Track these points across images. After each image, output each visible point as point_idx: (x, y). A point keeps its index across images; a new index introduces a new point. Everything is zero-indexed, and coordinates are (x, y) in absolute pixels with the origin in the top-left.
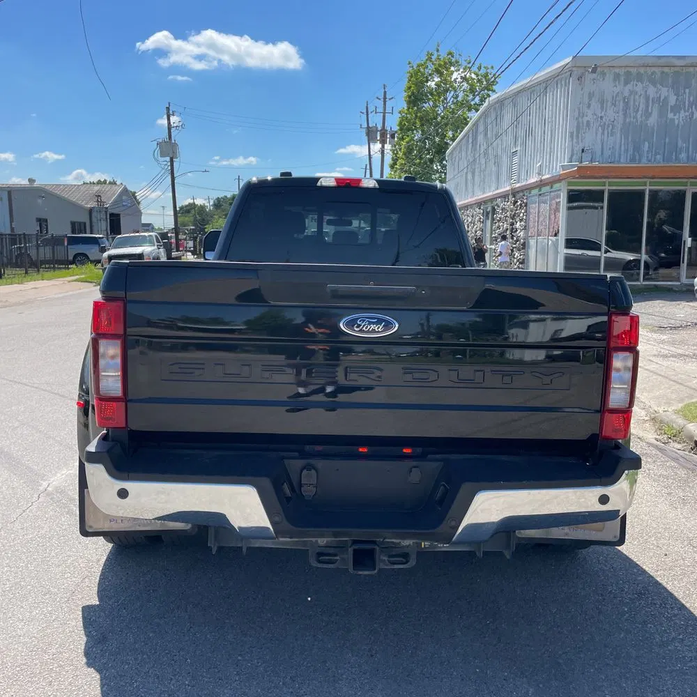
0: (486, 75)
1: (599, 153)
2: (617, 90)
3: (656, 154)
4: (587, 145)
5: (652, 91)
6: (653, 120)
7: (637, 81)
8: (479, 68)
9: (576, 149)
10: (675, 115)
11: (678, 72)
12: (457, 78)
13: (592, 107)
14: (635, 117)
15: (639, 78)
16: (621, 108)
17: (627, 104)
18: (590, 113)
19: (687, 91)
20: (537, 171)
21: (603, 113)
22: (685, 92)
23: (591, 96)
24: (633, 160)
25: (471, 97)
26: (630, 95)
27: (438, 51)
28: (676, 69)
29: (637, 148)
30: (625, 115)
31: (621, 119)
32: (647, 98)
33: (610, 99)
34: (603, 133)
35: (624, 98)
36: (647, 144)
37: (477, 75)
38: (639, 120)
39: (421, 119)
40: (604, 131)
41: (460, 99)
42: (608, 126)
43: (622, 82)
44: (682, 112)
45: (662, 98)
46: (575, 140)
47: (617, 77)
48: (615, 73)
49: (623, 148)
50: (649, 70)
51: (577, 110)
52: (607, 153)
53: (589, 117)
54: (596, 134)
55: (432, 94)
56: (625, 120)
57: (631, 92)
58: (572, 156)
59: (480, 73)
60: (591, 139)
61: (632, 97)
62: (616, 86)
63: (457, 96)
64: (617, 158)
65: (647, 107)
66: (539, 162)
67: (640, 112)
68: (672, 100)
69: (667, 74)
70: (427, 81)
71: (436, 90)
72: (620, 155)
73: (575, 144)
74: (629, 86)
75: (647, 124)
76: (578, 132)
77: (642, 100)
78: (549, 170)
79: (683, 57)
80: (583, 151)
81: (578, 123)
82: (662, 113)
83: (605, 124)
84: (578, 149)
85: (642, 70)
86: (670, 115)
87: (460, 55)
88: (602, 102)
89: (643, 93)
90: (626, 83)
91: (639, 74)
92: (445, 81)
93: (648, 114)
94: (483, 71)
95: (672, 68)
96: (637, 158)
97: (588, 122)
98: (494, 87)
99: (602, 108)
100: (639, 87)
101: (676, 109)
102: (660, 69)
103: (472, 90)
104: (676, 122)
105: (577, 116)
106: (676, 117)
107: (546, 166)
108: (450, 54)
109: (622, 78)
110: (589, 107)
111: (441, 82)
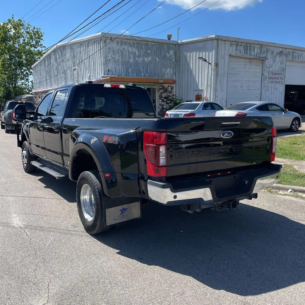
0: (37, 32)
1: (114, 72)
2: (118, 47)
3: (134, 74)
4: (110, 69)
5: (130, 49)
6: (131, 60)
7: (125, 45)
8: (34, 28)
9: (106, 70)
10: (138, 59)
11: (138, 42)
12: (23, 32)
13: (110, 53)
14: (125, 59)
15: (125, 43)
16: (120, 54)
17: (122, 53)
18: (109, 55)
19: (142, 50)
20: (88, 78)
21: (114, 56)
22: (141, 51)
23: (109, 49)
24: (126, 75)
25: (31, 41)
26: (123, 50)
27: (13, 18)
28: (138, 41)
29: (127, 71)
30: (122, 57)
31: (121, 59)
32: (129, 52)
33: (116, 51)
34: (115, 64)
35: (121, 51)
36: (130, 69)
37: (34, 32)
38: (127, 60)
39: (8, 49)
40: (115, 63)
41: (26, 41)
42: (117, 61)
43: (120, 45)
44: (141, 58)
45: (134, 52)
46: (105, 66)
47: (118, 42)
48: (117, 41)
49: (122, 71)
50: (129, 41)
51: (105, 54)
52: (117, 72)
53: (109, 57)
54: (113, 64)
55: (12, 38)
56: (122, 60)
57: (123, 49)
58: (105, 73)
59: (34, 31)
60: (111, 66)
61: (124, 51)
62: (118, 46)
63: (25, 40)
64: (121, 74)
65: (129, 55)
66: (88, 74)
67: (127, 57)
68: (137, 53)
69: (135, 43)
70: (9, 32)
71: (14, 37)
72: (122, 73)
73: (105, 68)
74: (122, 47)
75: (130, 62)
76: (106, 63)
77: (127, 53)
78: (94, 78)
79: (140, 37)
80: (109, 71)
81: (106, 60)
82: (134, 58)
83: (115, 60)
84: (107, 70)
85: (126, 41)
86: (137, 59)
87: (24, 21)
88: (114, 52)
89: (127, 50)
90: (121, 45)
91: (125, 42)
92: (18, 33)
93: (130, 58)
94: (36, 30)
95: (136, 41)
96: (128, 74)
97: (109, 59)
98: (42, 38)
99: (114, 54)
100: (126, 47)
101: (139, 56)
102: (132, 41)
103: (31, 38)
104: (139, 61)
105: (105, 56)
106: (139, 60)
107: (92, 76)
108: (19, 20)
109: (120, 43)
110: (109, 53)
111: (16, 33)
